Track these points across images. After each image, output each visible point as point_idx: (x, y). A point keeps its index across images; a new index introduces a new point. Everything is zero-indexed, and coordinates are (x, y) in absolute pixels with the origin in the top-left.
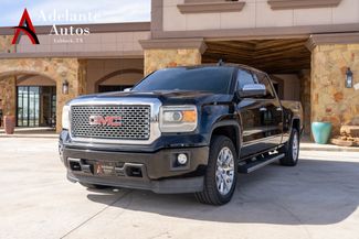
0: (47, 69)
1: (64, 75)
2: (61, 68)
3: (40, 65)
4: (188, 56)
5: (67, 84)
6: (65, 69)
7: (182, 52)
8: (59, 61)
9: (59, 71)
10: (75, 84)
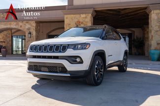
0: (21, 26)
1: (29, 29)
2: (28, 26)
3: (18, 25)
4: (86, 18)
5: (30, 33)
6: (29, 26)
7: (83, 16)
8: (27, 23)
9: (27, 27)
10: (34, 33)
